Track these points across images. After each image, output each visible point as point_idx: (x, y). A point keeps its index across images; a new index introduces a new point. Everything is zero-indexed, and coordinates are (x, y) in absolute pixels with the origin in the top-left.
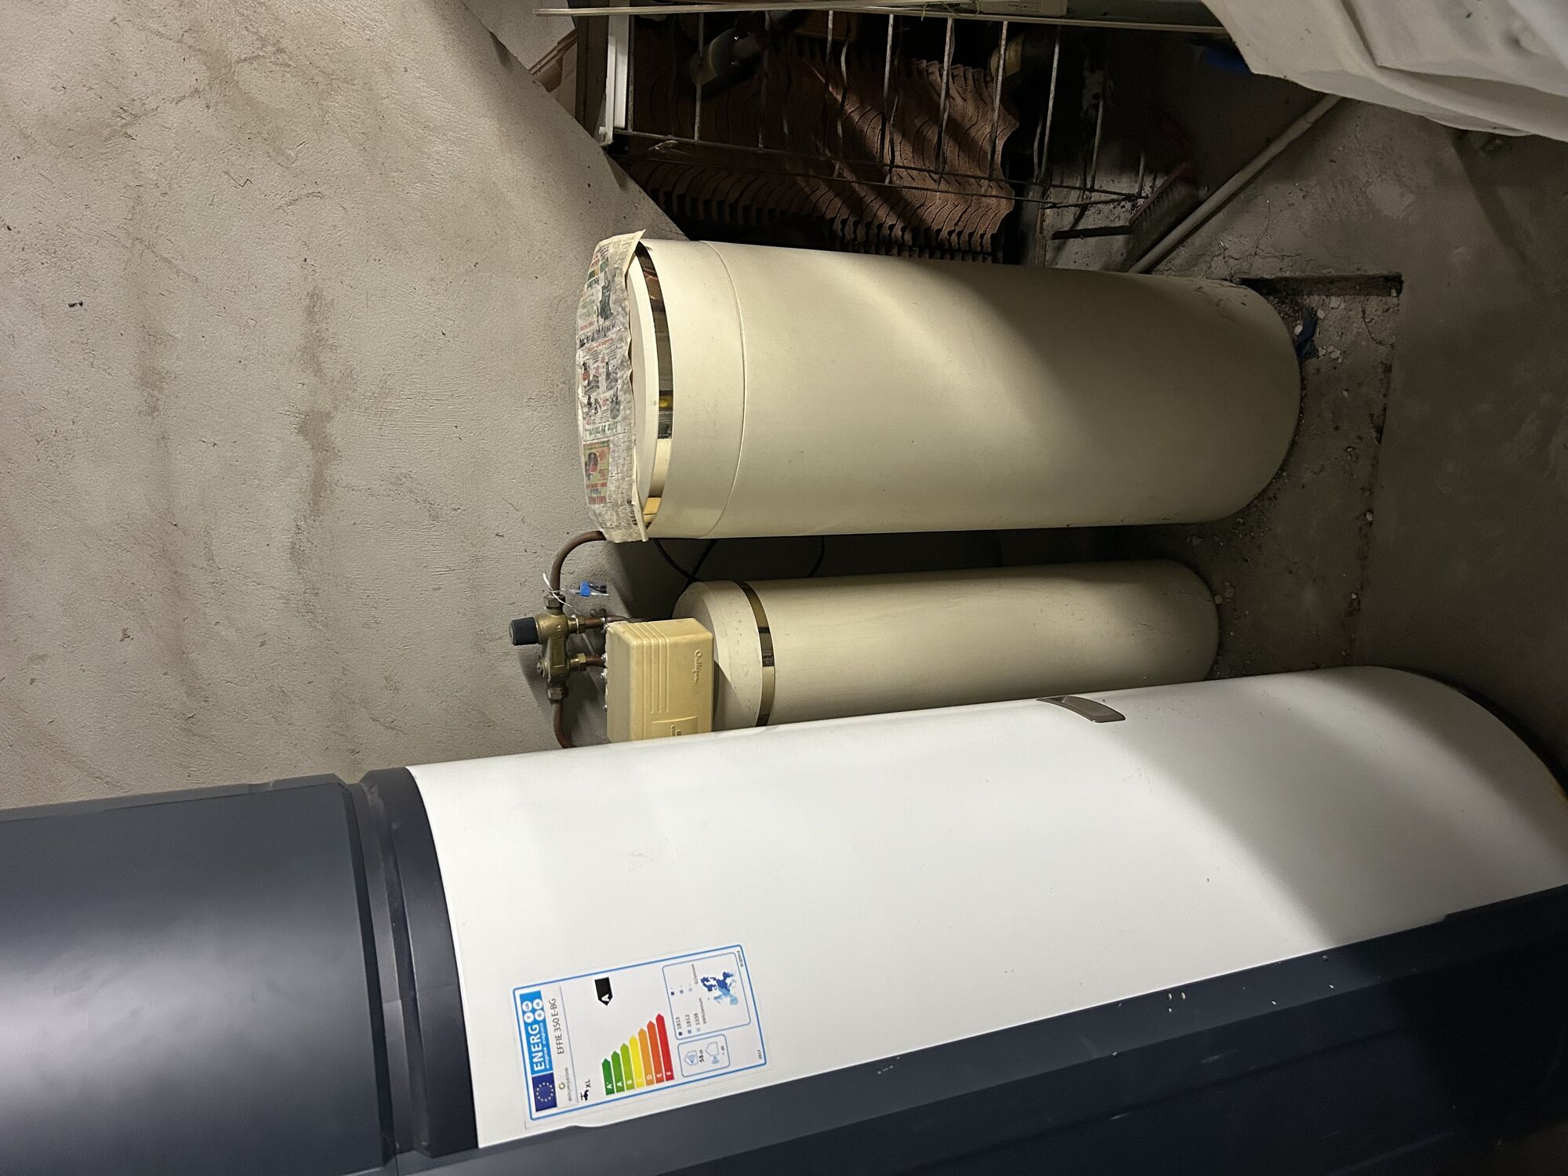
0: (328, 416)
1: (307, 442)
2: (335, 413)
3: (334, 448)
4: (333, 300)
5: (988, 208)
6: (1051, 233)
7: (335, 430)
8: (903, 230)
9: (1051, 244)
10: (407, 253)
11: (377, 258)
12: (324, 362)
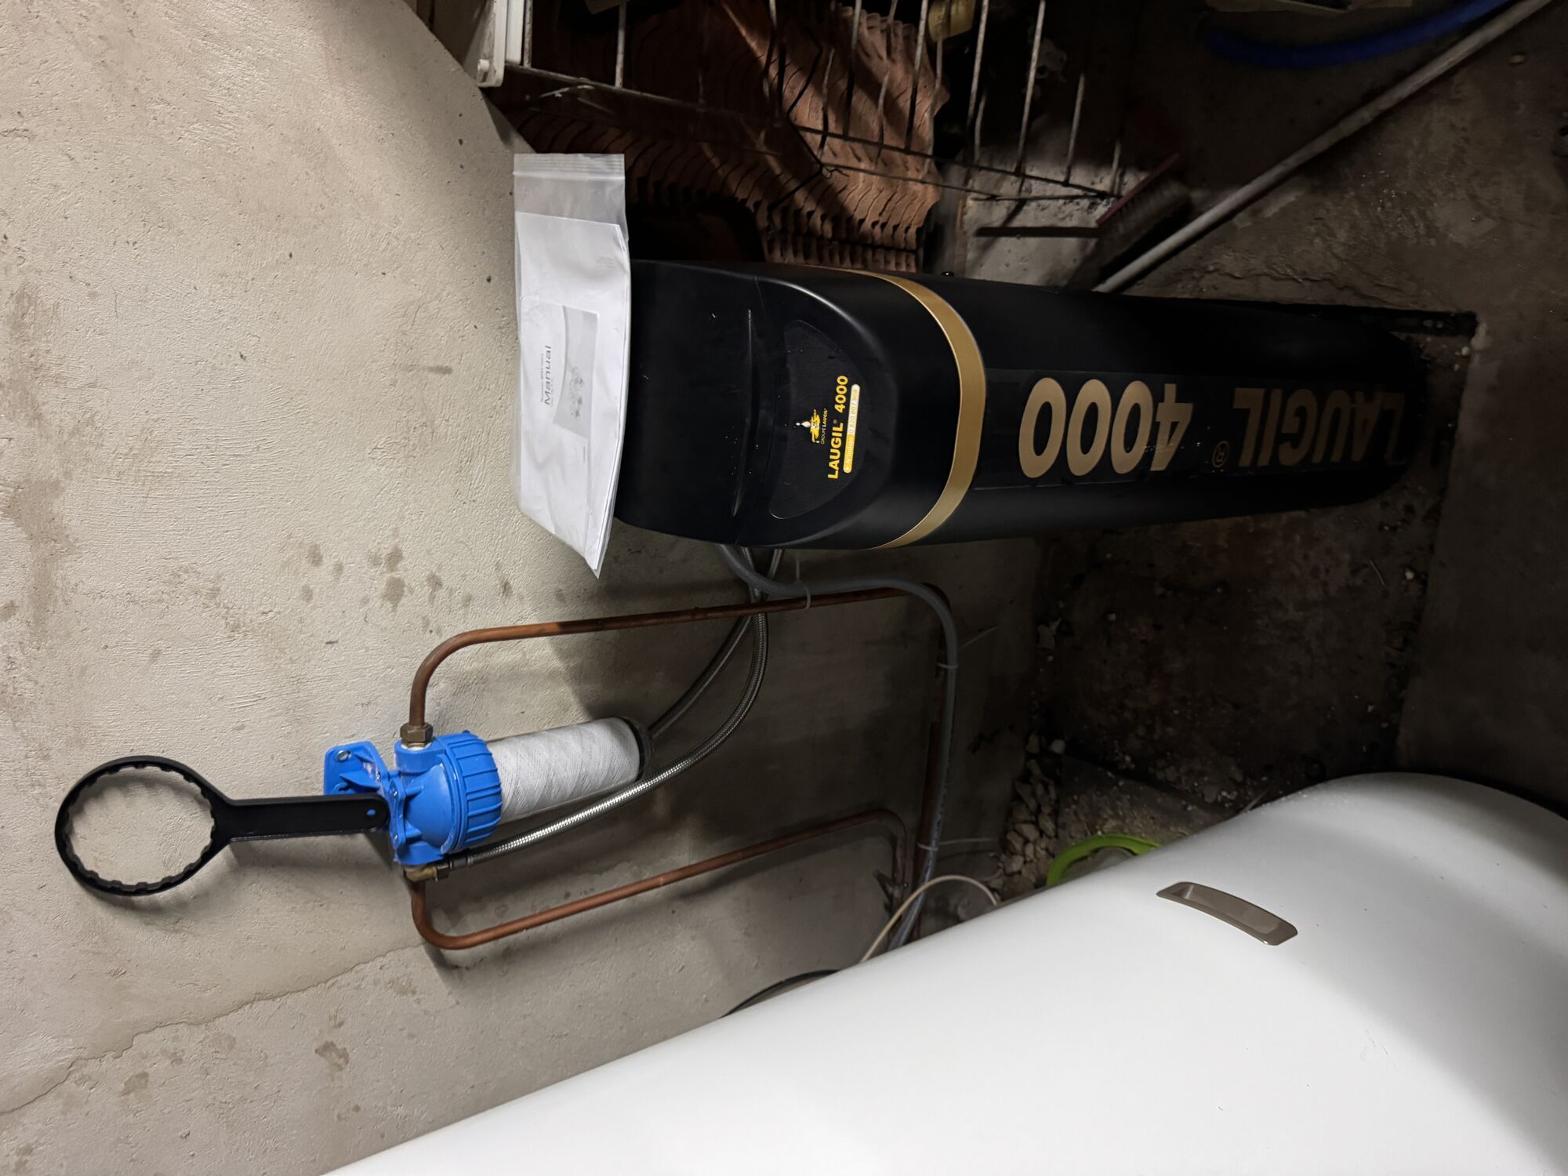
0: (55, 487)
1: (19, 529)
2: (68, 482)
3: (67, 536)
4: (58, 305)
5: (914, 195)
6: (975, 228)
7: (68, 508)
8: (823, 218)
9: (973, 242)
10: (181, 232)
11: (131, 239)
12: (44, 404)
